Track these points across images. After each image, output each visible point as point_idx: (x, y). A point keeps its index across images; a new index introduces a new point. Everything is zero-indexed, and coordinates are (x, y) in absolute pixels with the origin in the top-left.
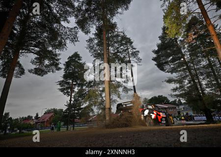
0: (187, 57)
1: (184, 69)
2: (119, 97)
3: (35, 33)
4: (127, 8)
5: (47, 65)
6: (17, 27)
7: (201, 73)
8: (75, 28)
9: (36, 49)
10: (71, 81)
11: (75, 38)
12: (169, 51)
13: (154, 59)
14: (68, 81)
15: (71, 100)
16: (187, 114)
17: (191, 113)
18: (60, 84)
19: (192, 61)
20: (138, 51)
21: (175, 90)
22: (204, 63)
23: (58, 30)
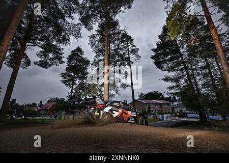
0: (185, 57)
1: (182, 69)
2: (117, 93)
3: (41, 27)
4: (129, 7)
5: (51, 58)
6: (25, 21)
7: (198, 73)
8: (78, 24)
9: (42, 42)
10: (73, 74)
11: (78, 34)
12: (167, 50)
13: (153, 57)
14: (71, 74)
15: (72, 92)
16: (181, 110)
17: (185, 110)
18: (63, 76)
19: (190, 61)
20: (138, 49)
21: (171, 88)
22: (202, 64)
23: (63, 25)
